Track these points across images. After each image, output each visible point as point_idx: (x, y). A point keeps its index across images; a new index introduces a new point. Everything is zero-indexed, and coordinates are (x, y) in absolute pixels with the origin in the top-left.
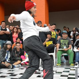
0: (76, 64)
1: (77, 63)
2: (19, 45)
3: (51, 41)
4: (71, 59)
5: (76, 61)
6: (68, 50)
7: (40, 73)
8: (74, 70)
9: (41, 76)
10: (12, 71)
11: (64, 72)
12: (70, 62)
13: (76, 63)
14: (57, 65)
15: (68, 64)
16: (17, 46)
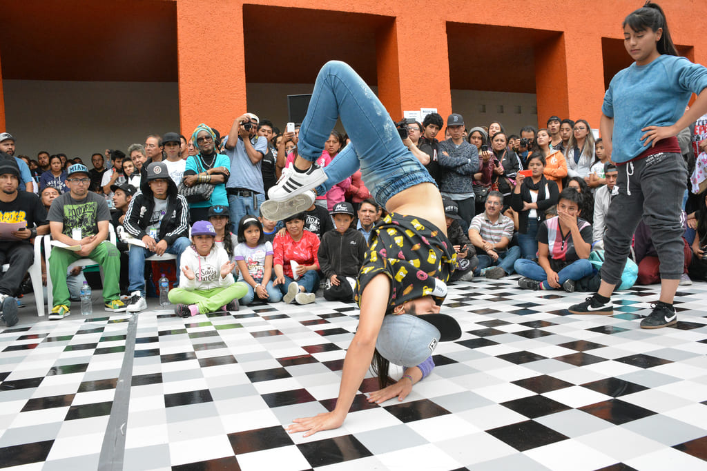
0: (135, 300)
1: (138, 293)
4: (111, 279)
5: (130, 288)
6: (99, 244)
8: (125, 320)
11: (79, 332)
12: (107, 295)
13: (133, 294)
14: (51, 309)
15: (100, 305)
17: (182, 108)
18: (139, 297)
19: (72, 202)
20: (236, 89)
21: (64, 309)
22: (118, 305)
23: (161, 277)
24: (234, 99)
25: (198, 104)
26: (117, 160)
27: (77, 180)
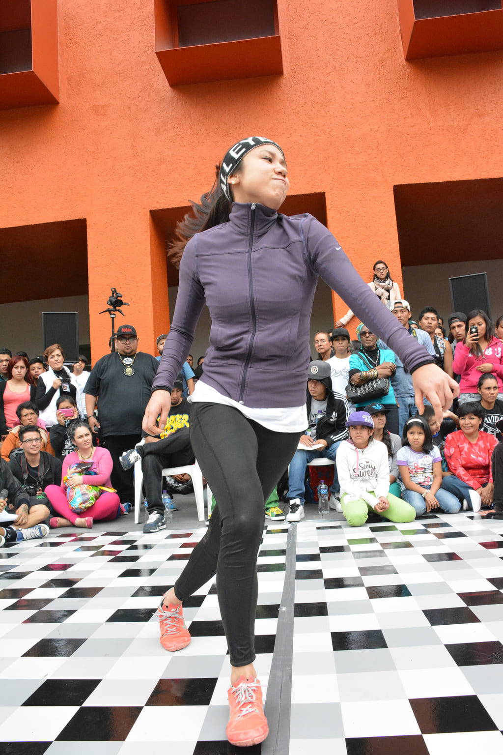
0: (294, 508)
2: (36, 440)
3: (182, 413)
7: (135, 559)
8: (285, 531)
9: (143, 573)
10: (10, 555)
16: (29, 444)
18: (298, 506)
22: (275, 513)
23: (319, 483)
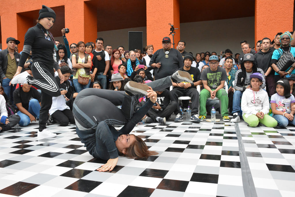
1: (237, 114)
5: (233, 112)
11: (213, 128)
12: (222, 113)
13: (234, 114)
17: (257, 28)
18: (237, 116)
19: (211, 72)
20: (287, 15)
21: (204, 117)
24: (286, 20)
25: (266, 25)
26: (227, 54)
27: (212, 63)
